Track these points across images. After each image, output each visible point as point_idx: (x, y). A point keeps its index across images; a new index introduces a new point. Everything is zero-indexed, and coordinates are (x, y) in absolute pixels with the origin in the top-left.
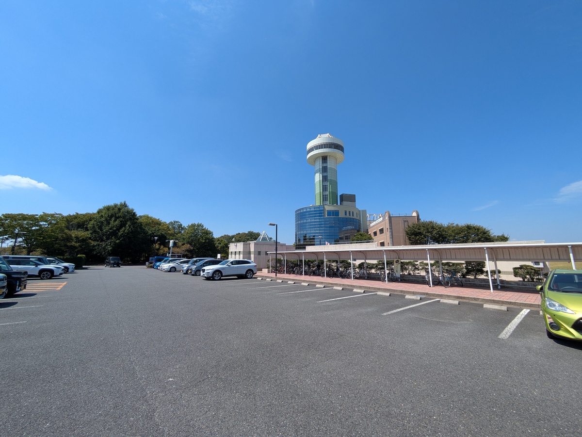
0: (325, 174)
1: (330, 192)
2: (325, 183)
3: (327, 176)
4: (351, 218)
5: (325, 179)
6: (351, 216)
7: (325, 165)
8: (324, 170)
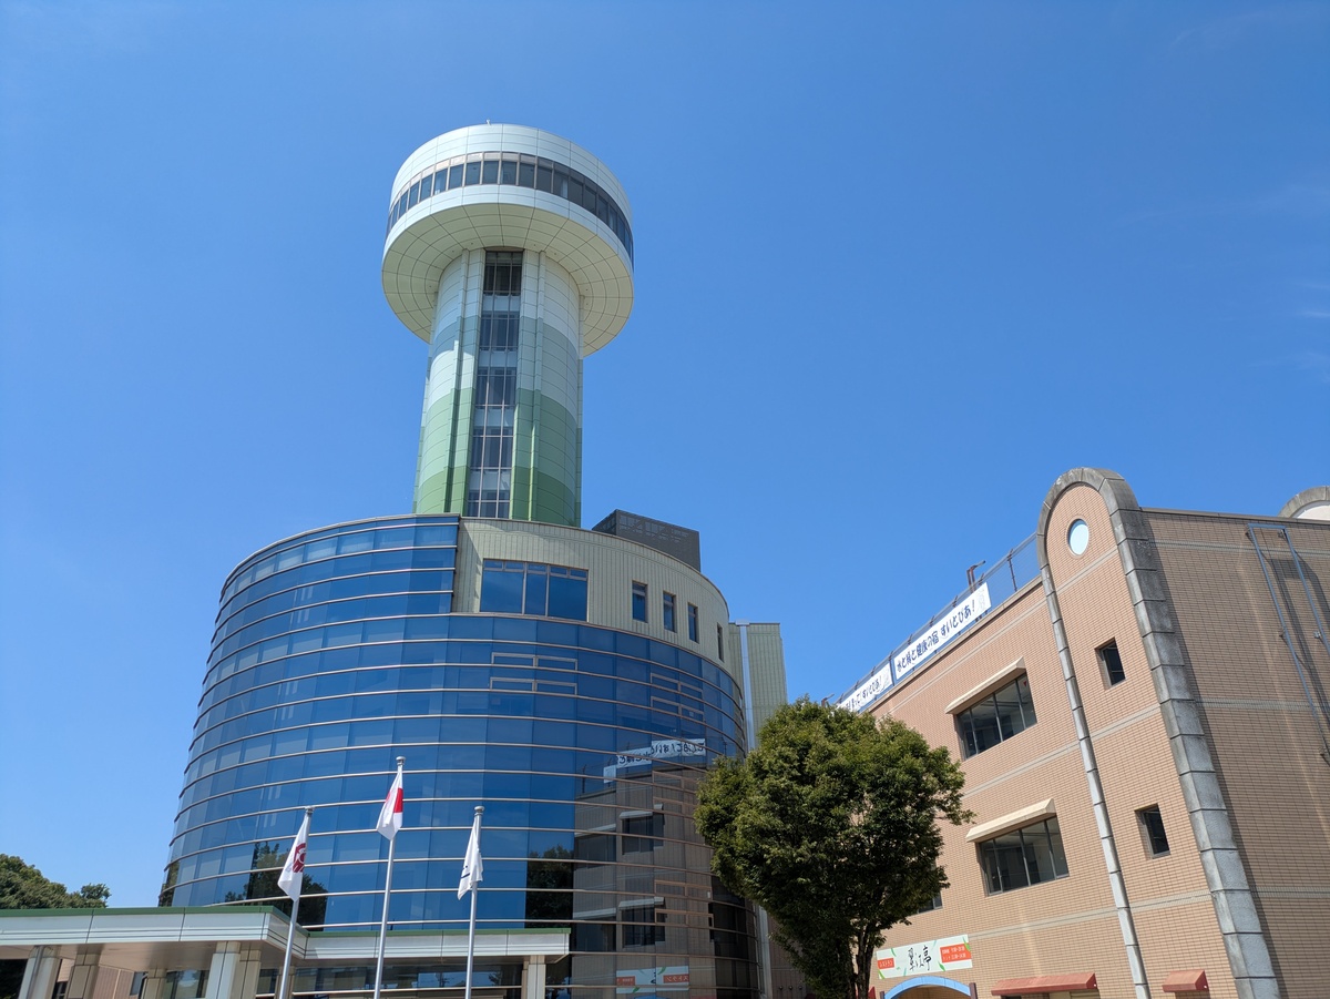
0: (499, 360)
1: (522, 473)
2: (496, 417)
3: (512, 371)
4: (677, 650)
5: (493, 386)
6: (682, 637)
7: (502, 304)
8: (497, 333)
